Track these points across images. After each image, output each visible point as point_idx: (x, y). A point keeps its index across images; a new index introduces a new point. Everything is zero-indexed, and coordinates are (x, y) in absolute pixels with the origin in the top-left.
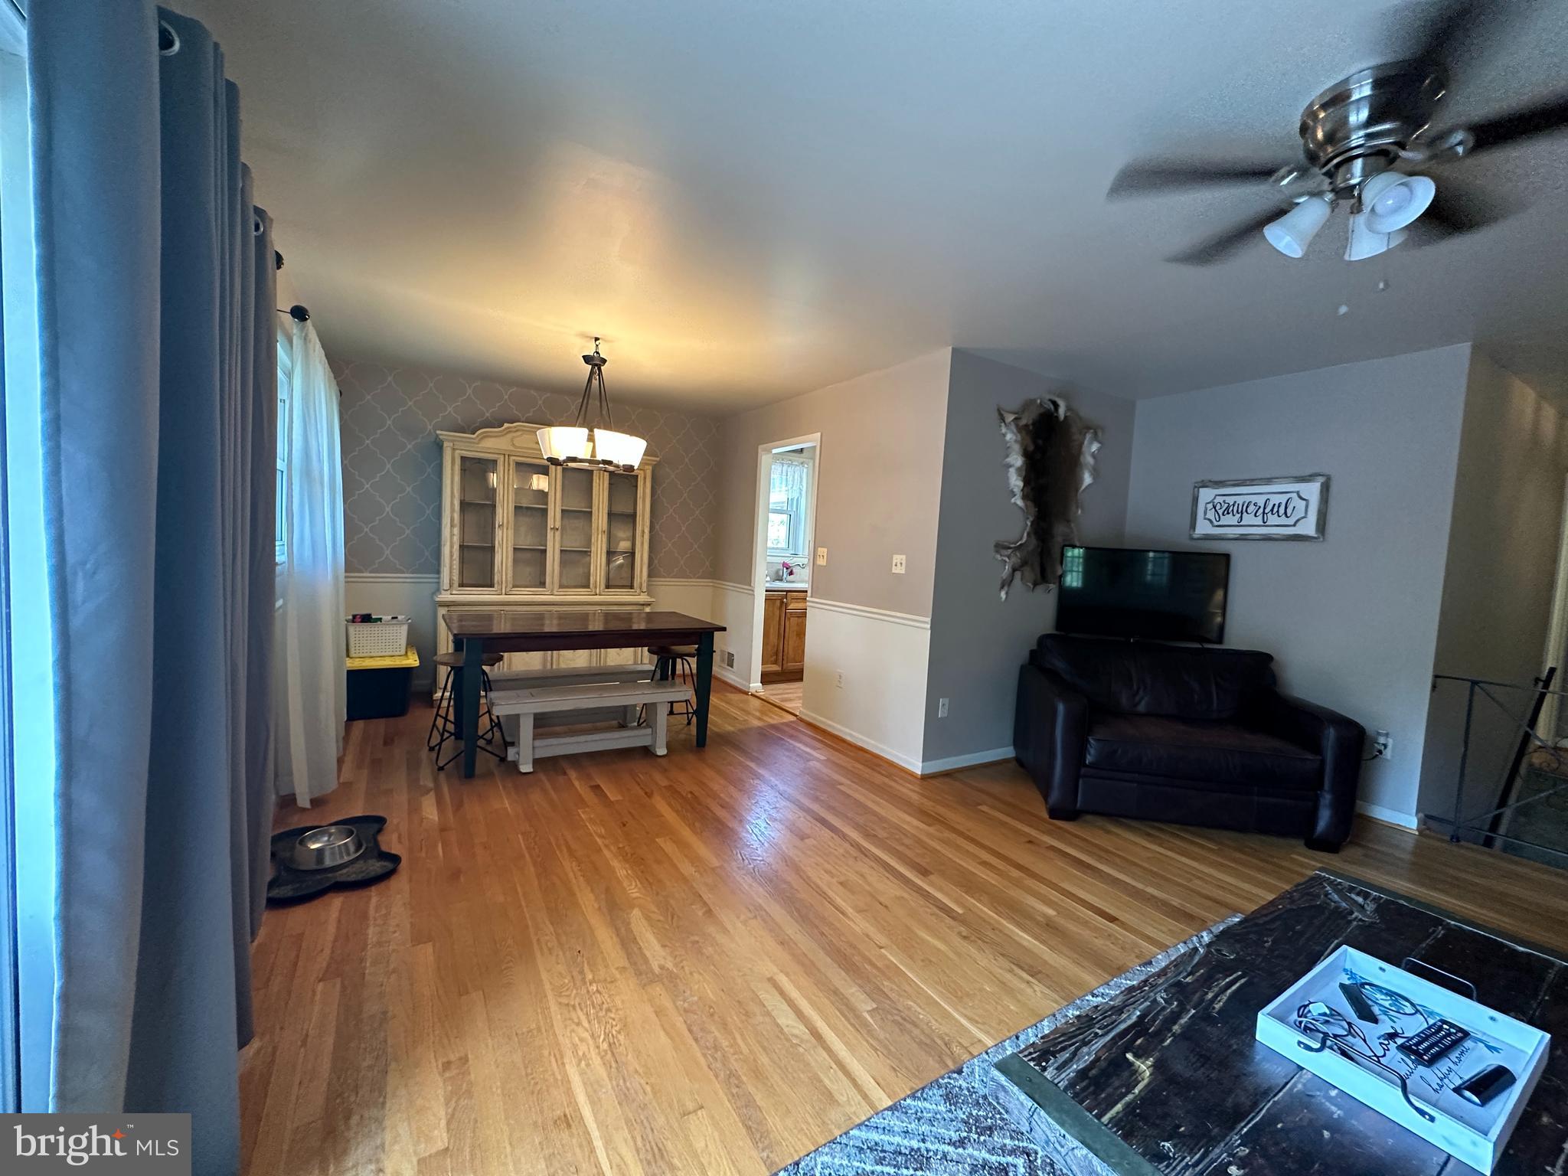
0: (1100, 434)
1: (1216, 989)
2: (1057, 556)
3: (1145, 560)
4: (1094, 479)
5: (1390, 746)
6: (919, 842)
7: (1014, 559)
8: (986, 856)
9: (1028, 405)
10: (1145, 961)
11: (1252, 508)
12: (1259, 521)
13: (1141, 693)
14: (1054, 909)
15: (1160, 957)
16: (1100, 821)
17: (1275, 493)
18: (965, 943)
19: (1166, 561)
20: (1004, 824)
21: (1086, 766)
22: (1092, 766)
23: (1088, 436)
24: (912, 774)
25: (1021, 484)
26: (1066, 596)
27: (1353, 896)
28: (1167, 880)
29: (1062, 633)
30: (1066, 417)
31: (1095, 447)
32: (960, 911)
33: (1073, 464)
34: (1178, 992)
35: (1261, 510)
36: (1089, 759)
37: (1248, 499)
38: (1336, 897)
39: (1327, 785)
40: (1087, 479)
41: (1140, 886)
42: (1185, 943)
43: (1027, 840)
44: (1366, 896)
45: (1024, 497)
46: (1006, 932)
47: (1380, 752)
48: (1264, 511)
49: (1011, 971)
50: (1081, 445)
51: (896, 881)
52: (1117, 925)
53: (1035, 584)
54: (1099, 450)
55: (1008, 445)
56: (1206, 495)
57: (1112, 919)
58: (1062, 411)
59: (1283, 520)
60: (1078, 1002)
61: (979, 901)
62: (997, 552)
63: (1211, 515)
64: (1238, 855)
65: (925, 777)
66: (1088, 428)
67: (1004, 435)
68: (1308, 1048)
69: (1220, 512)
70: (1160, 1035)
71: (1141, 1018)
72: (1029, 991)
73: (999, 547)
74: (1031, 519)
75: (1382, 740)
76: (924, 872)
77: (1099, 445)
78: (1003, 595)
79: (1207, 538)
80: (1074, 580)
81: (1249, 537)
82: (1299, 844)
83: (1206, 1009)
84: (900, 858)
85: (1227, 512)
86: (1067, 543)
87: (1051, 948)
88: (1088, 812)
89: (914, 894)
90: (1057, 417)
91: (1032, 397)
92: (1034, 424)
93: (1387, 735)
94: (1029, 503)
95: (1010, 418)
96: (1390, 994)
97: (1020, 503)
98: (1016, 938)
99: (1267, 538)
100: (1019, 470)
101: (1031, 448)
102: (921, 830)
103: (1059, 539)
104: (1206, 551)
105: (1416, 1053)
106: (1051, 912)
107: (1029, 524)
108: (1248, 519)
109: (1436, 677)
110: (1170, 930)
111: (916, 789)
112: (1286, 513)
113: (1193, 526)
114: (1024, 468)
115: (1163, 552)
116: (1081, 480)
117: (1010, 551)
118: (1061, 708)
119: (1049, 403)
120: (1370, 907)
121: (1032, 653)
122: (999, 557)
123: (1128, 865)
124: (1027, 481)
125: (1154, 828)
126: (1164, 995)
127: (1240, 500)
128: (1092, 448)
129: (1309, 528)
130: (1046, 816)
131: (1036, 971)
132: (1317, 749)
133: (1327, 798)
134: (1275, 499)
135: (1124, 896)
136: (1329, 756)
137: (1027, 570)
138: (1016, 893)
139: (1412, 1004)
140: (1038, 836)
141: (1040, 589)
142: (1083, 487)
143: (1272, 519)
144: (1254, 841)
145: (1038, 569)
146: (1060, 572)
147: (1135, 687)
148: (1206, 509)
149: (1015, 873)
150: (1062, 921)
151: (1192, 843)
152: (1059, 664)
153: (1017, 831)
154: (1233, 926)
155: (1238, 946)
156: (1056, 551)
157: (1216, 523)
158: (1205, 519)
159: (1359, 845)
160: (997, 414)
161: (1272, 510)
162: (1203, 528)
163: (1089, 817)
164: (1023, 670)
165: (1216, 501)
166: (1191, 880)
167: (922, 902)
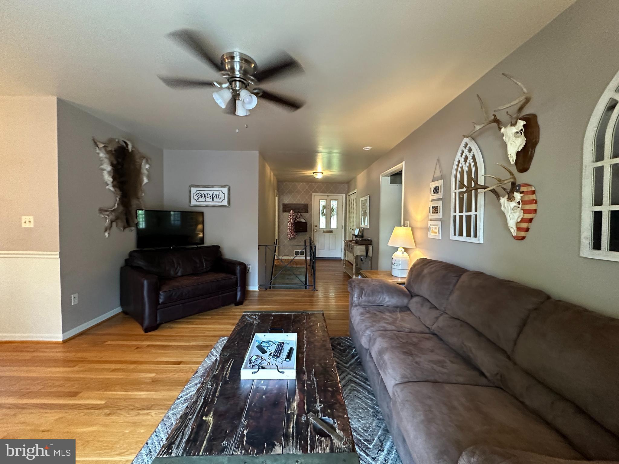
0: (149, 161)
1: (226, 370)
2: (135, 214)
3: (170, 215)
4: (149, 180)
5: (251, 268)
6: (69, 379)
7: (111, 217)
8: (113, 366)
9: (111, 141)
10: (195, 372)
11: (209, 196)
12: (211, 200)
13: (178, 268)
14: (154, 373)
15: (200, 367)
16: (168, 325)
17: (215, 190)
18: (110, 417)
19: (179, 215)
20: (123, 346)
21: (159, 304)
22: (162, 303)
23: (144, 161)
24: (56, 343)
25: (111, 180)
26: (139, 232)
27: (253, 317)
28: (197, 336)
29: (141, 249)
30: (132, 150)
31: (147, 166)
32: (103, 402)
33: (138, 172)
34: (215, 379)
35: (212, 196)
36: (161, 301)
37: (207, 192)
38: (249, 319)
39: (239, 285)
40: (145, 180)
41: (188, 344)
42: (207, 357)
43: (136, 348)
44: (255, 315)
45: (114, 186)
46: (132, 397)
47: (249, 270)
48: (212, 197)
49: (139, 414)
50: (141, 165)
51: (53, 411)
52: (183, 364)
53: (124, 228)
54: (149, 168)
55: (102, 159)
56: (193, 190)
57: (179, 363)
58: (130, 147)
59: (218, 200)
60: (172, 407)
61: (115, 391)
62: (100, 213)
63: (196, 197)
64: (217, 317)
65: (64, 342)
66: (144, 157)
67: (98, 154)
68: (255, 372)
69: (199, 197)
70: (213, 401)
71: (204, 399)
72: (149, 417)
73: (101, 211)
74: (119, 197)
75: (249, 267)
76: (74, 395)
77: (149, 166)
78: (107, 234)
79: (195, 206)
80: (142, 225)
81: (209, 206)
82: (233, 306)
83: (225, 379)
84: (55, 396)
85: (201, 197)
86: (138, 209)
87: (156, 391)
88: (162, 323)
89: (71, 411)
90: (128, 150)
91: (114, 137)
92: (115, 151)
93: (250, 265)
94: (117, 189)
95: (101, 146)
96: (267, 342)
97: (112, 189)
98: (138, 397)
99: (214, 206)
100: (109, 172)
101: (115, 162)
102: (69, 371)
103: (134, 207)
104: (195, 211)
105: (276, 356)
106: (153, 375)
107: (118, 199)
108: (208, 199)
109: (259, 246)
110: (202, 355)
111: (60, 350)
112: (219, 198)
113: (190, 202)
114: (112, 171)
115: (178, 211)
116: (142, 181)
117: (108, 213)
118: (145, 283)
119: (123, 142)
120: (257, 318)
121: (126, 261)
122: (102, 216)
123: (182, 338)
124: (114, 178)
125: (188, 319)
126: (210, 384)
127: (205, 192)
128: (146, 167)
129: (225, 203)
130: (143, 333)
131: (150, 406)
132: (235, 274)
133: (239, 288)
134: (216, 193)
135: (183, 351)
136: (238, 275)
137: (119, 221)
138: (134, 376)
139: (272, 342)
140: (141, 344)
141: (127, 230)
142: (144, 183)
143: (215, 200)
144: (221, 310)
145: (125, 221)
146: (136, 222)
147: (176, 266)
148: (194, 195)
149: (132, 366)
150: (160, 376)
151: (202, 319)
152: (141, 263)
153: (130, 346)
154: (226, 344)
155: (229, 350)
156: (133, 212)
157: (198, 201)
158: (194, 199)
159: (248, 300)
160: (92, 142)
161: (215, 197)
162: (193, 202)
163: (163, 325)
164: (122, 269)
165: (197, 193)
166: (205, 333)
167: (76, 412)
